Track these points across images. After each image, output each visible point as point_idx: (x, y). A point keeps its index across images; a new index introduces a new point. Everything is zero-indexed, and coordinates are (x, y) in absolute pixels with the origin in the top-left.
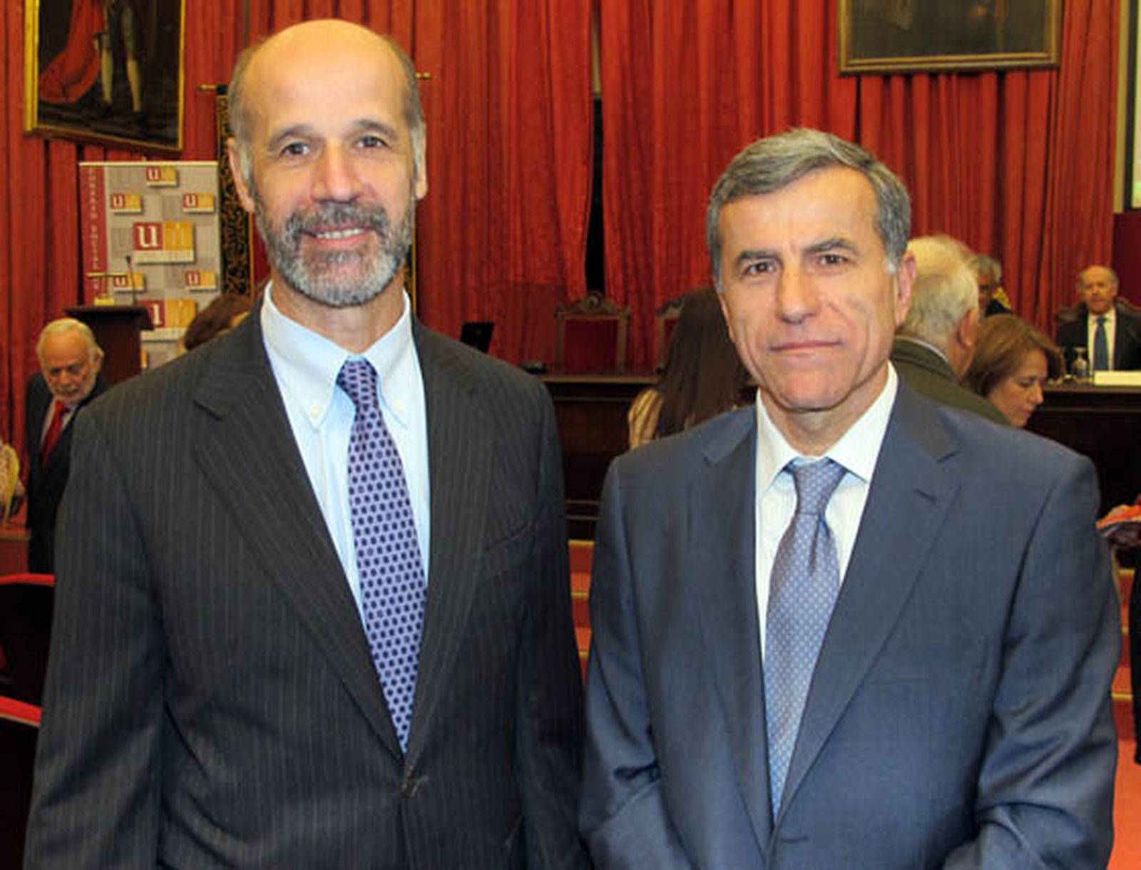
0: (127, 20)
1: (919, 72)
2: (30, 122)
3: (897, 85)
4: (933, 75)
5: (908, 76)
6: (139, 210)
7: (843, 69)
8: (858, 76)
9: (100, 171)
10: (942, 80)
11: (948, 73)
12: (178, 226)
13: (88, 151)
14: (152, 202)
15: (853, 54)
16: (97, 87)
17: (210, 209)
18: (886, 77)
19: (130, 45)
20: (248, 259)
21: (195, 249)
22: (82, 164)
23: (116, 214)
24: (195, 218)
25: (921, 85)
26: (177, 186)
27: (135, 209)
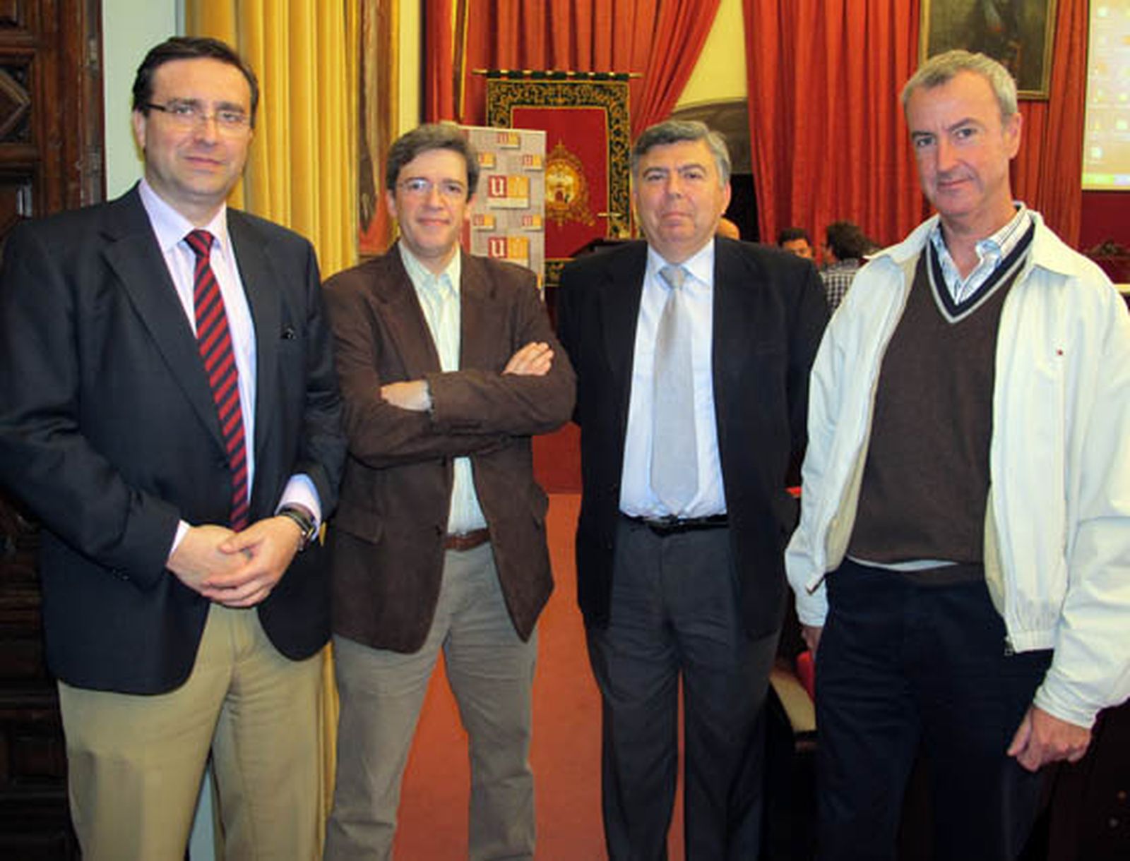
6: (493, 166)
12: (518, 180)
21: (529, 195)
24: (530, 175)
26: (519, 149)
27: (490, 165)
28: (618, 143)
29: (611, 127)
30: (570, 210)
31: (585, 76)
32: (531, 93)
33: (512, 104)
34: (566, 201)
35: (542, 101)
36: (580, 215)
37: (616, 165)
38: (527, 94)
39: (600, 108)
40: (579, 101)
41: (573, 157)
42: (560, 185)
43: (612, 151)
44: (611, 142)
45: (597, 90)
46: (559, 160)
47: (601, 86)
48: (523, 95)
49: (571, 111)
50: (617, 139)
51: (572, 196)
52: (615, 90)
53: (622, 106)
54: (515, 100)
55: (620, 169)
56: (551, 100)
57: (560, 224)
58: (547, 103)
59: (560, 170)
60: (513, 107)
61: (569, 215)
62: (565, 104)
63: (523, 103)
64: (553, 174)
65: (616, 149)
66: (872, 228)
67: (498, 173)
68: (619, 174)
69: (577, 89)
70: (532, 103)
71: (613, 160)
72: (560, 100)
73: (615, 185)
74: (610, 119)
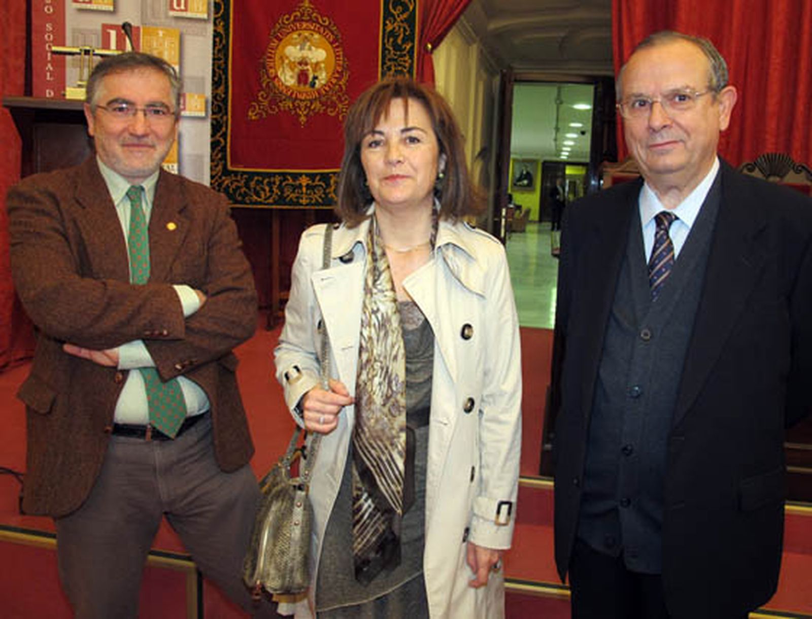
6: (111, 8)
12: (161, 33)
17: (205, 16)
20: (226, 93)
21: (181, 64)
23: (81, 10)
24: (183, 25)
30: (318, 99)
34: (313, 85)
36: (334, 106)
37: (392, 34)
41: (326, 21)
42: (303, 62)
43: (388, 15)
46: (304, 25)
51: (323, 77)
55: (399, 41)
57: (303, 119)
59: (306, 39)
61: (317, 105)
64: (295, 45)
66: (797, 145)
68: (397, 47)
71: (389, 28)
73: (389, 63)
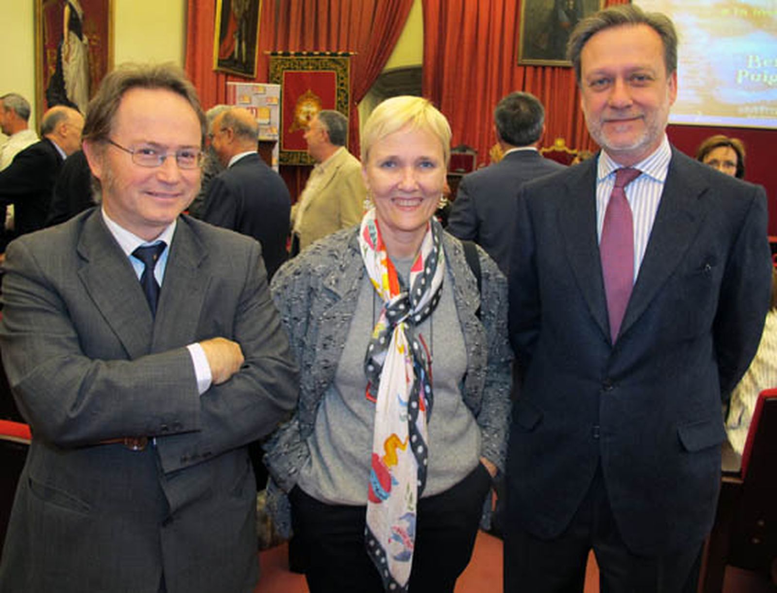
0: (244, 25)
1: (549, 66)
2: (215, 66)
3: (540, 70)
4: (553, 68)
5: (544, 67)
7: (520, 62)
8: (525, 66)
9: (235, 86)
10: (557, 69)
11: (559, 67)
12: (264, 109)
13: (229, 78)
14: (254, 98)
15: (524, 57)
16: (233, 53)
17: (277, 103)
18: (536, 67)
19: (244, 35)
21: (270, 117)
22: (229, 83)
24: (271, 107)
25: (548, 71)
26: (264, 94)
27: (248, 102)
28: (342, 90)
29: (338, 81)
31: (324, 55)
32: (295, 64)
33: (283, 69)
35: (300, 67)
37: (340, 102)
38: (292, 64)
39: (332, 71)
40: (320, 67)
41: (316, 97)
42: (308, 112)
43: (338, 95)
44: (338, 90)
45: (332, 62)
46: (309, 99)
47: (334, 60)
48: (290, 64)
49: (315, 73)
50: (342, 88)
52: (341, 61)
53: (345, 70)
54: (285, 67)
55: (343, 104)
56: (305, 67)
58: (303, 69)
59: (309, 104)
60: (284, 72)
62: (313, 69)
63: (289, 69)
64: (305, 106)
65: (342, 93)
67: (253, 106)
68: (342, 106)
69: (320, 61)
70: (295, 69)
71: (339, 99)
72: (311, 67)
74: (338, 77)
